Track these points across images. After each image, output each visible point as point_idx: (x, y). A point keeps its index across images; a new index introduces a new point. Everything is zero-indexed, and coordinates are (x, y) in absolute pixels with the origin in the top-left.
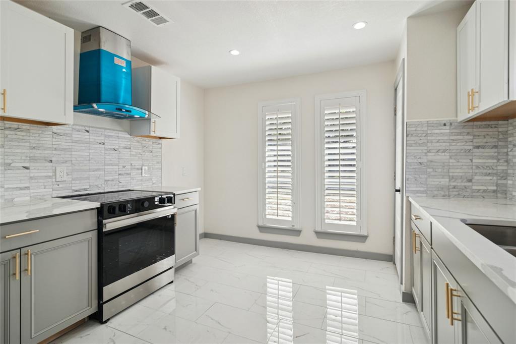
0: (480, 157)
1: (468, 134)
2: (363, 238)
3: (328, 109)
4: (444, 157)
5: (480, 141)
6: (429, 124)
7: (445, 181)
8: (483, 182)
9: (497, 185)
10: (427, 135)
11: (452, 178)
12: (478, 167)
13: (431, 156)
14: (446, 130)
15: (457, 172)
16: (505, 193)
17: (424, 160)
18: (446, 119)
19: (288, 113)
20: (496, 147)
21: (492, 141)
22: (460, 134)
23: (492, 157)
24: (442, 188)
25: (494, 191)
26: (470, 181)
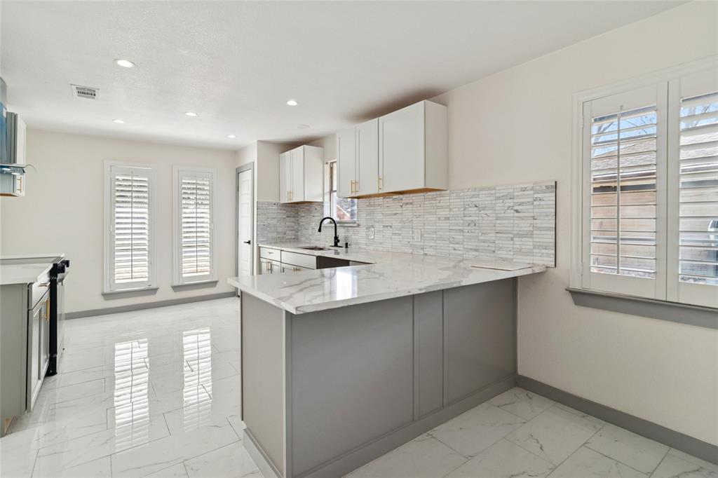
0: (289, 222)
1: (284, 210)
2: (214, 284)
3: (185, 179)
4: (274, 222)
5: (288, 214)
6: (269, 204)
7: (275, 235)
8: (290, 235)
9: (295, 235)
10: (267, 209)
11: (278, 233)
12: (288, 227)
13: (269, 221)
14: (275, 207)
15: (280, 230)
16: (297, 239)
17: (266, 223)
18: (275, 201)
19: (145, 177)
20: (294, 217)
21: (293, 214)
22: (281, 210)
23: (293, 222)
24: (273, 239)
25: (294, 239)
26: (285, 234)
